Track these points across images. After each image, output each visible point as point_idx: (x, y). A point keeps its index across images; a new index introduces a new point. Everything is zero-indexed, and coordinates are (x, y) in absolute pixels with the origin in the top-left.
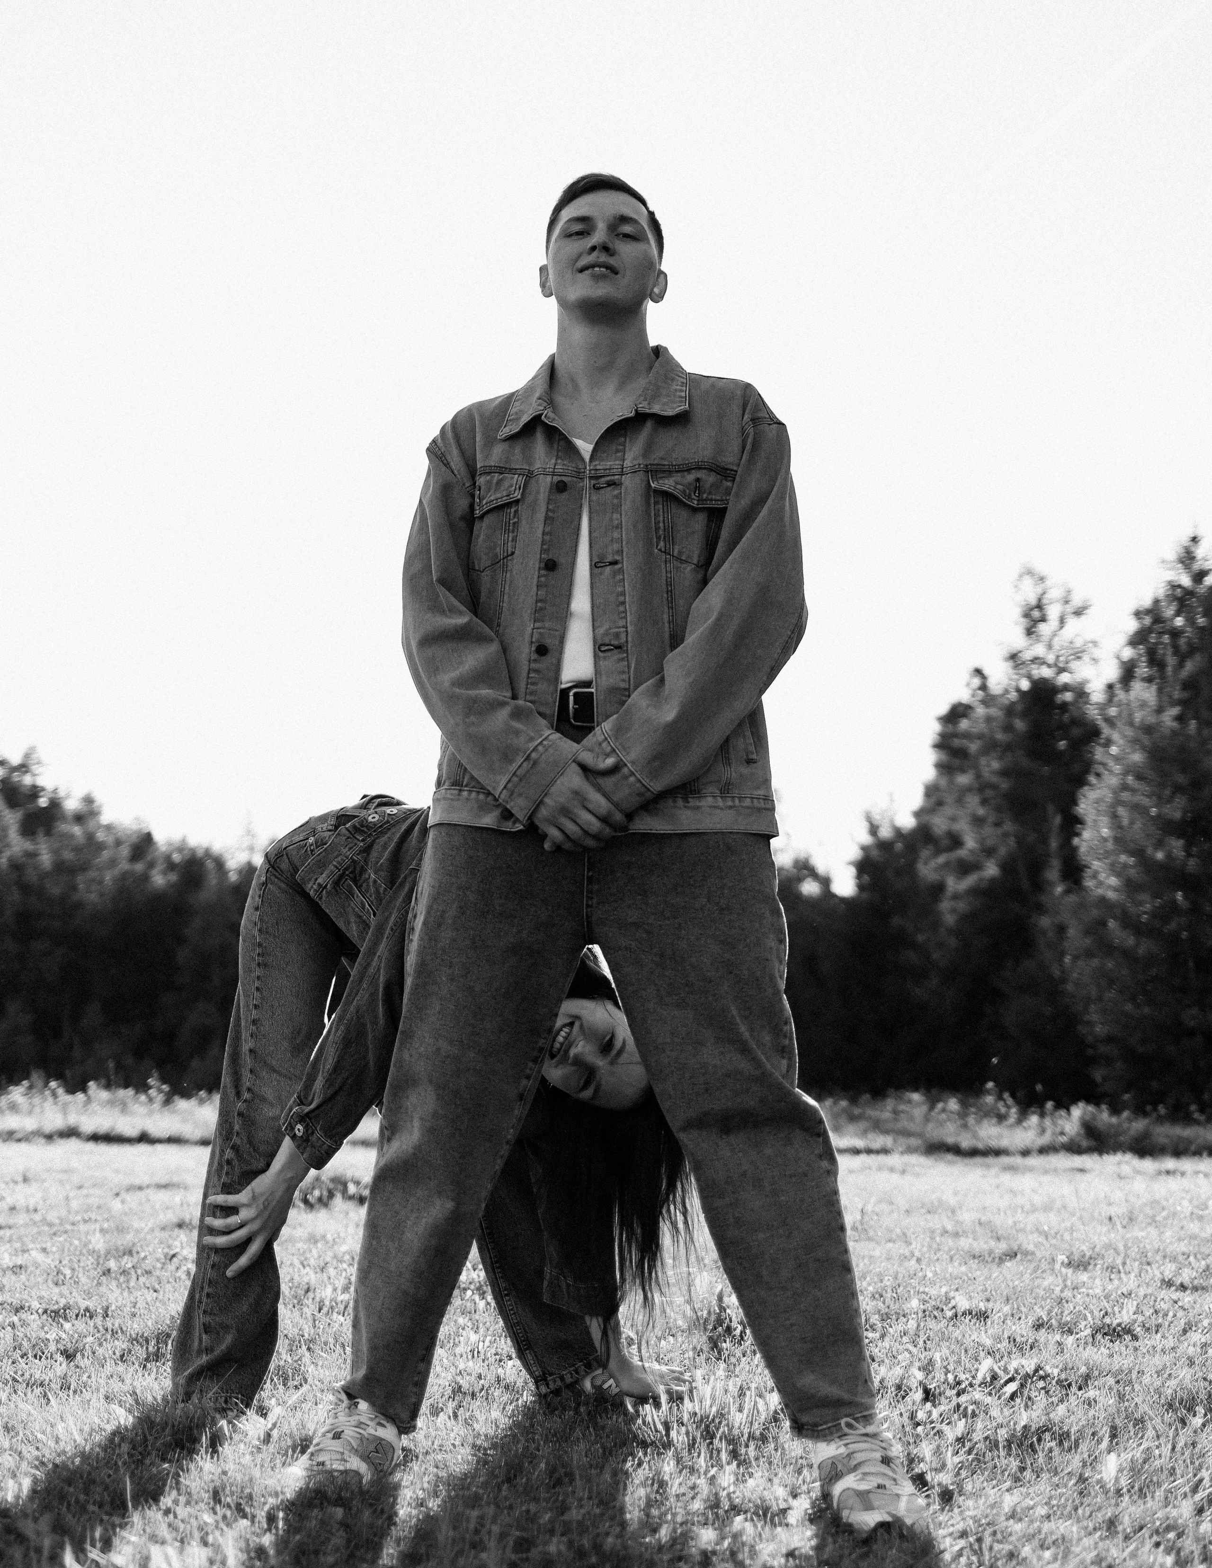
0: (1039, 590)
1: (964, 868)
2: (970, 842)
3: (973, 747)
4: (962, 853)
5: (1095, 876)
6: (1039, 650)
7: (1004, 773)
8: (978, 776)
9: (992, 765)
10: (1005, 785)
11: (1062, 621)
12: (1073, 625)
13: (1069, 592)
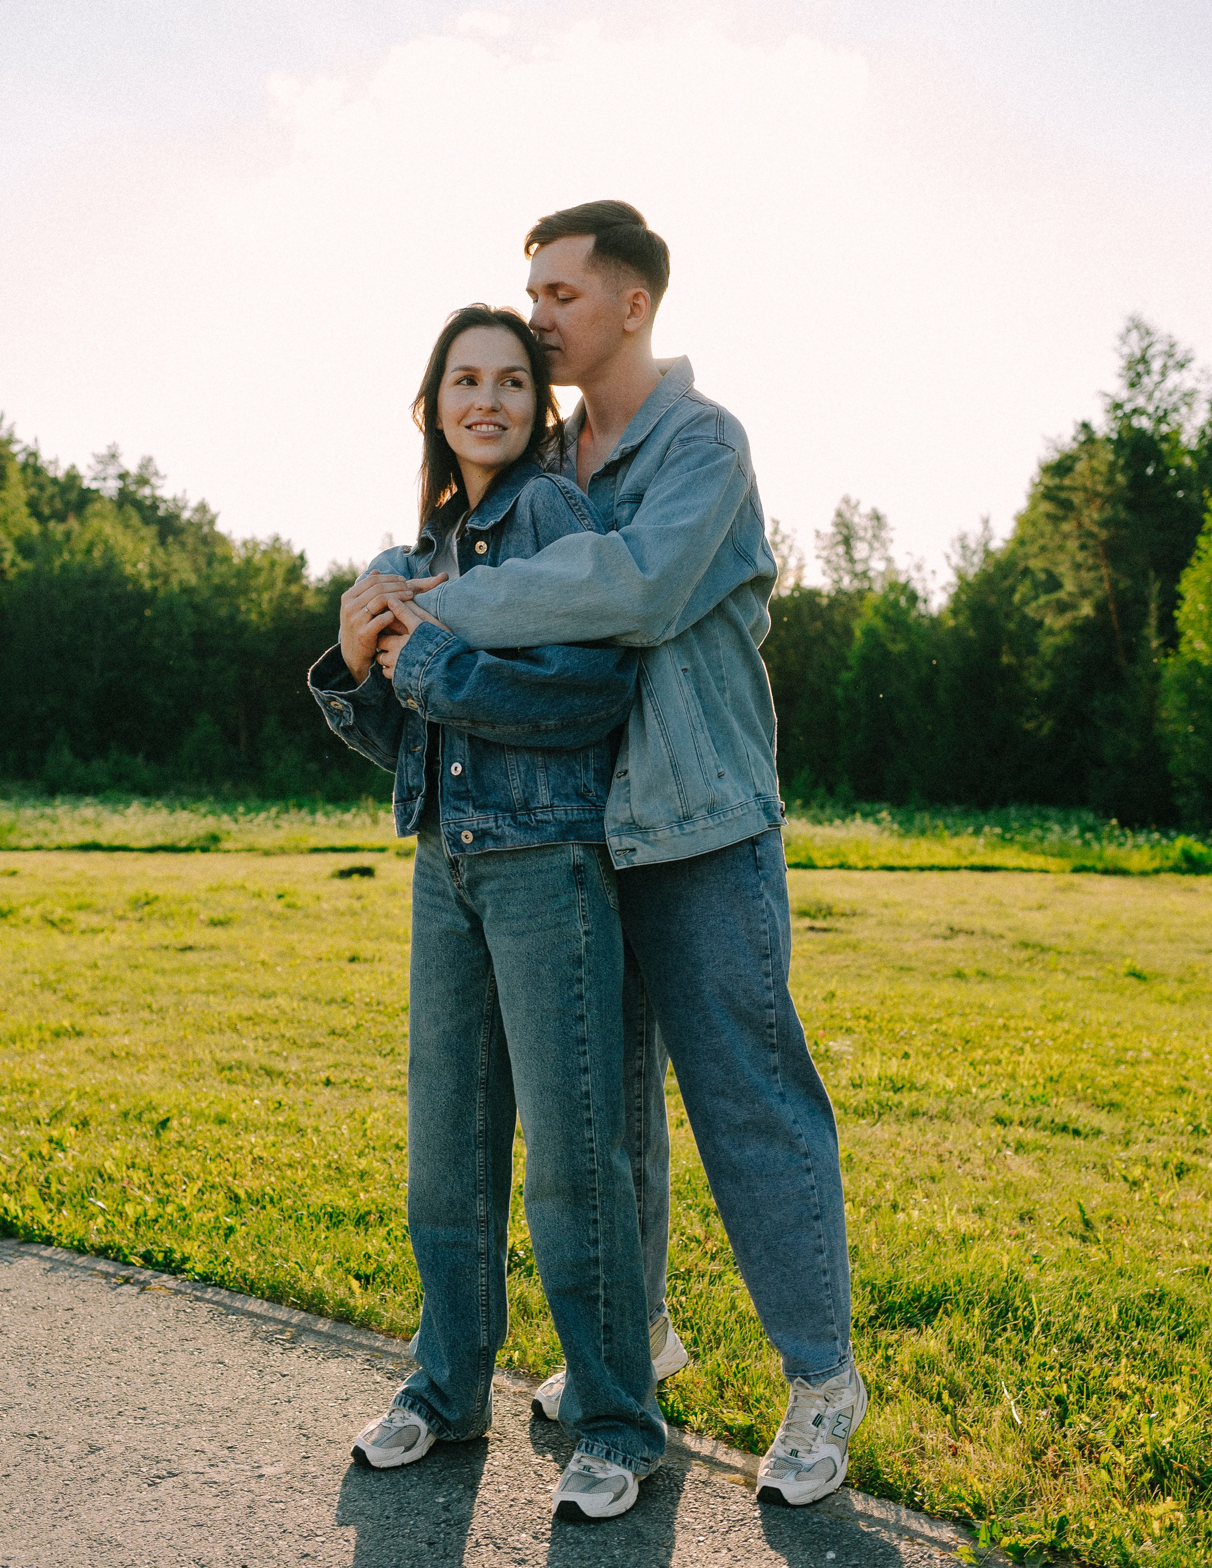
0: (1144, 344)
1: (1062, 607)
2: (1070, 585)
3: (1077, 498)
4: (1062, 595)
5: (1190, 642)
6: (1141, 401)
7: (1104, 524)
8: (1080, 525)
9: (1092, 515)
10: (1104, 534)
11: (1164, 374)
12: (1174, 378)
13: (1172, 346)
